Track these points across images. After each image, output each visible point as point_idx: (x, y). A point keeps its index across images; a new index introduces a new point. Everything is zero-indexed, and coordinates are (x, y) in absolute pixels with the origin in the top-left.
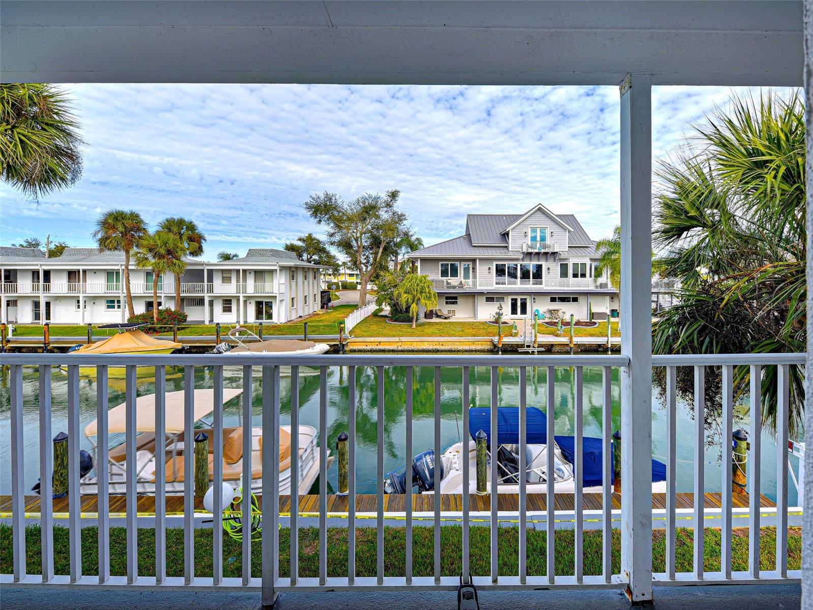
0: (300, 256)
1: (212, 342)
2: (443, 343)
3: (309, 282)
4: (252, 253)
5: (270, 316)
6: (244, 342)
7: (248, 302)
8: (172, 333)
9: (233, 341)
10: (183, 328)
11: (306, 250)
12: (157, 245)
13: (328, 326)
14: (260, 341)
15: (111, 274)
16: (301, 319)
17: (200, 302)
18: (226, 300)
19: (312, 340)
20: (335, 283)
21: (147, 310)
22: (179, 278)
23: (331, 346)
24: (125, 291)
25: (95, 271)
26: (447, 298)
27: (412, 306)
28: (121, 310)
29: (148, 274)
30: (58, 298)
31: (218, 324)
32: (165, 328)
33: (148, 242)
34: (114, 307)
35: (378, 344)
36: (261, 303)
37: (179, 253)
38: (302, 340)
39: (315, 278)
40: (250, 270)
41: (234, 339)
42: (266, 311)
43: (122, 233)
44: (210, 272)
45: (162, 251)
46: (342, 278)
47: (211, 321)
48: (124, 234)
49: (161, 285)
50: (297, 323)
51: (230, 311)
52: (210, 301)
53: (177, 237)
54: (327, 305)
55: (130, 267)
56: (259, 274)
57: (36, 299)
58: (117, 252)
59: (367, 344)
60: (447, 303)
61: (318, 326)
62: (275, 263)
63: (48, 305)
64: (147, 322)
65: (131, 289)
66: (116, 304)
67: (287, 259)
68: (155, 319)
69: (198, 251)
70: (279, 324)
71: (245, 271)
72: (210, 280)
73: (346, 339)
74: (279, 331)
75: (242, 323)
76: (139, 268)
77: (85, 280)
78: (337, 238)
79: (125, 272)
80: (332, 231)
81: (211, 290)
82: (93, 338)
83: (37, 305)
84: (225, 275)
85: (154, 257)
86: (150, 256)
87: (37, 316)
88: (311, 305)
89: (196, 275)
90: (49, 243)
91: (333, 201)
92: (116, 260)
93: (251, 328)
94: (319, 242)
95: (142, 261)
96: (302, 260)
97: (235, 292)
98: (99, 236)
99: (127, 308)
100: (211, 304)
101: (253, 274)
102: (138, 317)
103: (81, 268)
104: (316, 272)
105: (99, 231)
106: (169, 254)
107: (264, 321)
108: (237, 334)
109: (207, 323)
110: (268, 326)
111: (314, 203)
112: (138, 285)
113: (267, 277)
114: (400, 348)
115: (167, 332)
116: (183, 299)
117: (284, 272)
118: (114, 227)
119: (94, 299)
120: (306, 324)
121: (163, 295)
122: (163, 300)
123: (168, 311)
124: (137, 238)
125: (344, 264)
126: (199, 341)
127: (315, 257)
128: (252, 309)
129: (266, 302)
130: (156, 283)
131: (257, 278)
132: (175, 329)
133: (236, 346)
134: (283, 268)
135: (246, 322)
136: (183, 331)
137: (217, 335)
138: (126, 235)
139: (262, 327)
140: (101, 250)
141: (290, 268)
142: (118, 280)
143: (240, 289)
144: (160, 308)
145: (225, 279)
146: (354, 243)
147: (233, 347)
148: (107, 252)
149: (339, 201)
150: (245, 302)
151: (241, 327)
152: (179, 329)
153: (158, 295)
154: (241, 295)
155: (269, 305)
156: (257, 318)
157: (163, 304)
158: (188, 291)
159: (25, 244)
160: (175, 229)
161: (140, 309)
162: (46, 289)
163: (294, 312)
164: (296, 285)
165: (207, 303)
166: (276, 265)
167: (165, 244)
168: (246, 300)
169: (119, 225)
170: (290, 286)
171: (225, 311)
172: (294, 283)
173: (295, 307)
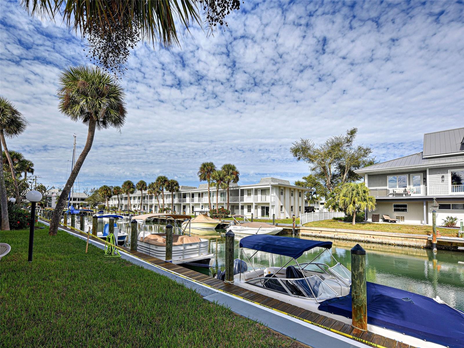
2: (375, 236)
3: (294, 198)
4: (262, 181)
5: (268, 215)
12: (217, 176)
16: (287, 219)
18: (249, 206)
26: (395, 206)
27: (349, 206)
30: (195, 204)
35: (320, 232)
36: (264, 207)
37: (225, 179)
39: (300, 196)
40: (259, 189)
42: (266, 212)
43: (206, 172)
44: (242, 191)
45: (218, 179)
52: (241, 206)
56: (263, 191)
59: (312, 231)
60: (395, 210)
64: (214, 213)
68: (217, 212)
69: (236, 180)
72: (242, 194)
73: (299, 227)
75: (254, 218)
77: (203, 197)
81: (242, 200)
84: (249, 192)
85: (217, 182)
88: (297, 212)
89: (235, 192)
97: (252, 201)
100: (243, 207)
101: (260, 191)
103: (201, 191)
104: (301, 193)
106: (220, 180)
107: (265, 217)
113: (267, 193)
114: (336, 237)
116: (233, 205)
117: (275, 189)
118: (203, 170)
121: (225, 203)
124: (212, 174)
128: (260, 211)
129: (266, 207)
131: (262, 193)
134: (274, 187)
135: (257, 218)
138: (208, 173)
141: (279, 187)
143: (254, 199)
145: (249, 194)
154: (254, 203)
155: (268, 209)
156: (262, 216)
157: (225, 207)
158: (232, 201)
160: (226, 169)
162: (193, 201)
163: (282, 215)
164: (284, 198)
165: (240, 207)
166: (269, 185)
167: (219, 175)
168: (257, 206)
169: (205, 169)
170: (280, 199)
171: (248, 212)
172: (282, 197)
173: (283, 211)
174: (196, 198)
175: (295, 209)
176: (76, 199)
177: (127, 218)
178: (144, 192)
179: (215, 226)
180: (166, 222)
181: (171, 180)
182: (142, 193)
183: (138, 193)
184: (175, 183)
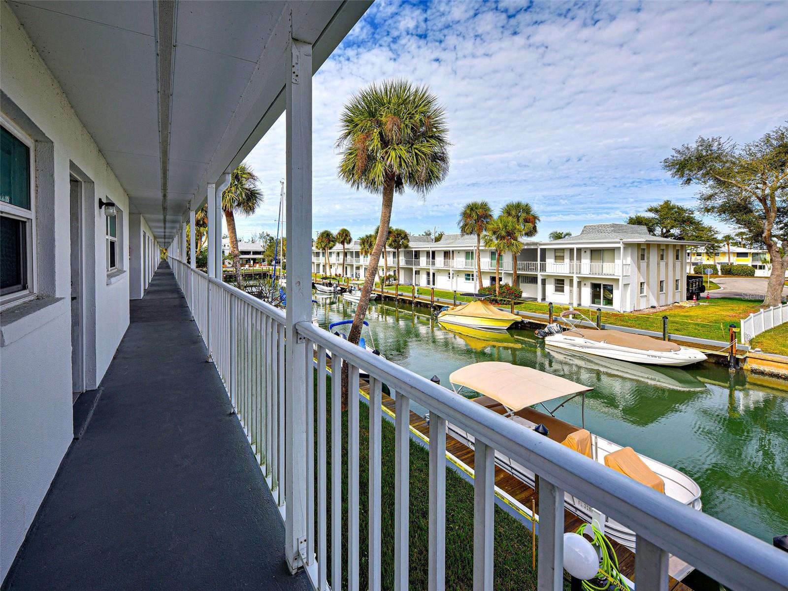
0: (651, 230)
1: (545, 320)
3: (667, 264)
4: (586, 230)
5: (609, 302)
6: (576, 326)
7: (582, 284)
8: (510, 306)
9: (566, 324)
10: (519, 303)
11: (660, 222)
12: (500, 228)
13: (703, 326)
14: (597, 329)
15: (469, 254)
16: (654, 310)
17: (534, 280)
18: (558, 280)
19: (675, 341)
20: (709, 266)
21: (492, 284)
22: (516, 257)
23: (709, 355)
24: (477, 267)
25: (459, 251)
28: (473, 282)
29: (493, 253)
30: (439, 270)
31: (551, 303)
32: (505, 301)
33: (492, 226)
34: (469, 279)
36: (599, 286)
37: (517, 234)
38: (657, 338)
39: (677, 258)
40: (586, 250)
41: (566, 321)
42: (604, 297)
43: (475, 220)
44: (543, 251)
45: (503, 233)
46: (724, 259)
47: (544, 299)
48: (477, 221)
49: (502, 263)
50: (647, 314)
51: (563, 291)
52: (542, 280)
53: (515, 220)
54: (698, 295)
55: (480, 248)
56: (596, 253)
57: (427, 271)
58: (472, 236)
61: (685, 324)
62: (618, 240)
63: (434, 274)
64: (491, 294)
65: (481, 266)
66: (471, 277)
67: (633, 235)
68: (497, 292)
69: (532, 232)
70: (622, 312)
71: (579, 250)
72: (543, 259)
73: (743, 352)
74: (623, 321)
75: (575, 305)
76: (487, 248)
77: (453, 259)
78: (719, 202)
79: (477, 251)
80: (710, 192)
81: (543, 268)
82: (458, 302)
83: (428, 274)
84: (558, 254)
85: (497, 239)
86: (494, 238)
87: (429, 283)
88: (670, 294)
89: (530, 254)
90: (436, 232)
91: (715, 148)
92: (471, 242)
93: (586, 312)
94: (681, 210)
95: (488, 243)
96: (654, 235)
97: (568, 273)
98: (461, 224)
99: (478, 282)
100: (544, 282)
101: (589, 253)
102: (485, 289)
103: (451, 249)
104: (679, 251)
105: (461, 220)
106: (508, 236)
107: (602, 306)
108: (571, 316)
109: (539, 300)
110: (607, 314)
111: (680, 157)
112: (486, 263)
113: (606, 255)
115: (506, 304)
116: (518, 277)
117: (629, 251)
118: (470, 216)
119: (458, 272)
120: (665, 318)
121: (503, 272)
122: (503, 276)
123: (506, 285)
124: (485, 223)
125: (728, 238)
126: (532, 317)
127: (675, 231)
128: (587, 292)
129: (604, 285)
130: (498, 261)
131: (593, 258)
132: (513, 303)
133: (568, 329)
134: (628, 245)
135: (579, 305)
136: (518, 306)
137: (550, 314)
138: (478, 221)
139: (600, 313)
140: (463, 235)
141: (639, 245)
142: (472, 258)
143: (573, 269)
144: (501, 283)
145: (557, 258)
146: (757, 206)
147: (564, 330)
148: (466, 236)
149: (727, 147)
150: (579, 283)
151: (575, 310)
152: (515, 304)
153: (499, 271)
154: (575, 276)
155: (609, 289)
156: (593, 302)
157: (503, 279)
158: (523, 269)
159: (424, 234)
160: (513, 213)
161: (487, 283)
162: (433, 264)
163: (643, 300)
164: (648, 266)
165: (539, 281)
166: (619, 243)
167: (505, 226)
168: (581, 281)
169: (474, 214)
170: (639, 268)
171: (556, 290)
172: (643, 264)
173: (645, 294)
174: (440, 260)
175: (667, 286)
176: (250, 252)
177: (330, 290)
178: (346, 246)
179: (508, 325)
180: (396, 303)
181: (397, 230)
182: (344, 247)
183: (338, 247)
184: (403, 235)
